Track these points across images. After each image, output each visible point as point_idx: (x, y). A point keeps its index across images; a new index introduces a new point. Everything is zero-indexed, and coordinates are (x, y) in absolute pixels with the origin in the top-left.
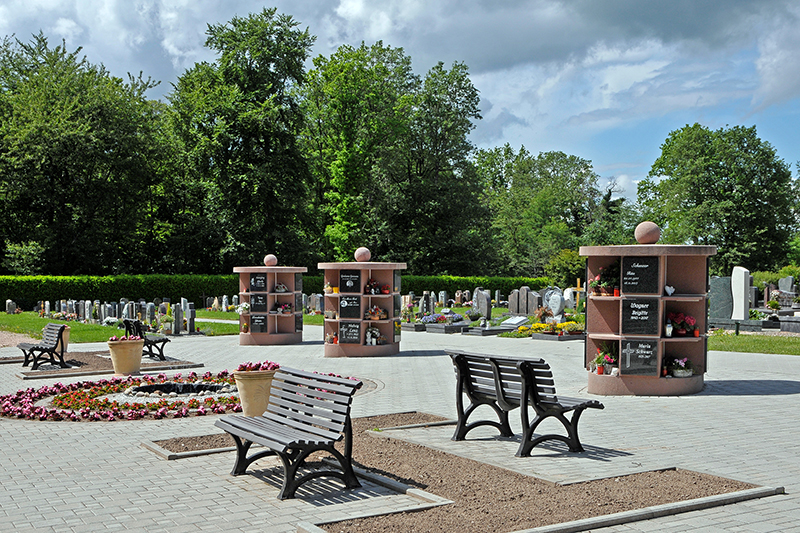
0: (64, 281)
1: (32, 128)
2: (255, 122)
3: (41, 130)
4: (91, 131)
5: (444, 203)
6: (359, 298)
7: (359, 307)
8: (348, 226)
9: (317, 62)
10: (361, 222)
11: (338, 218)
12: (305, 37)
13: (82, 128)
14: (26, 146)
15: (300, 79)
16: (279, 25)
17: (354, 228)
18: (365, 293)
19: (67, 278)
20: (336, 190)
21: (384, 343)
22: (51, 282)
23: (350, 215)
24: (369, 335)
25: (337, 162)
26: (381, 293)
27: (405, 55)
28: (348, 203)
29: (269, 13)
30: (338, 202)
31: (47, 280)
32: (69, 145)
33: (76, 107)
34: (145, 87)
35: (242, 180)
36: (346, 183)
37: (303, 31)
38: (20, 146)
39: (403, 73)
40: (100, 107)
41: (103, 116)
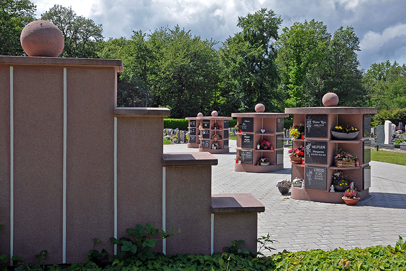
0: (178, 121)
1: (169, 62)
2: (254, 56)
3: (172, 63)
4: (190, 62)
5: (340, 89)
6: (209, 131)
7: (209, 135)
8: (296, 99)
9: (284, 30)
10: (302, 97)
11: (292, 96)
12: (279, 20)
13: (187, 62)
14: (167, 69)
15: (276, 37)
16: (267, 15)
17: (299, 100)
18: (212, 129)
19: (179, 120)
20: (292, 83)
21: (220, 149)
22: (173, 121)
23: (298, 94)
24: (213, 145)
25: (292, 72)
26: (219, 129)
27: (324, 25)
28: (297, 89)
29: (263, 11)
30: (293, 89)
31: (172, 121)
32: (182, 68)
33: (185, 53)
34: (213, 44)
35: (247, 81)
36: (296, 80)
37: (277, 17)
38: (165, 69)
39: (323, 32)
40: (195, 53)
41: (196, 56)
